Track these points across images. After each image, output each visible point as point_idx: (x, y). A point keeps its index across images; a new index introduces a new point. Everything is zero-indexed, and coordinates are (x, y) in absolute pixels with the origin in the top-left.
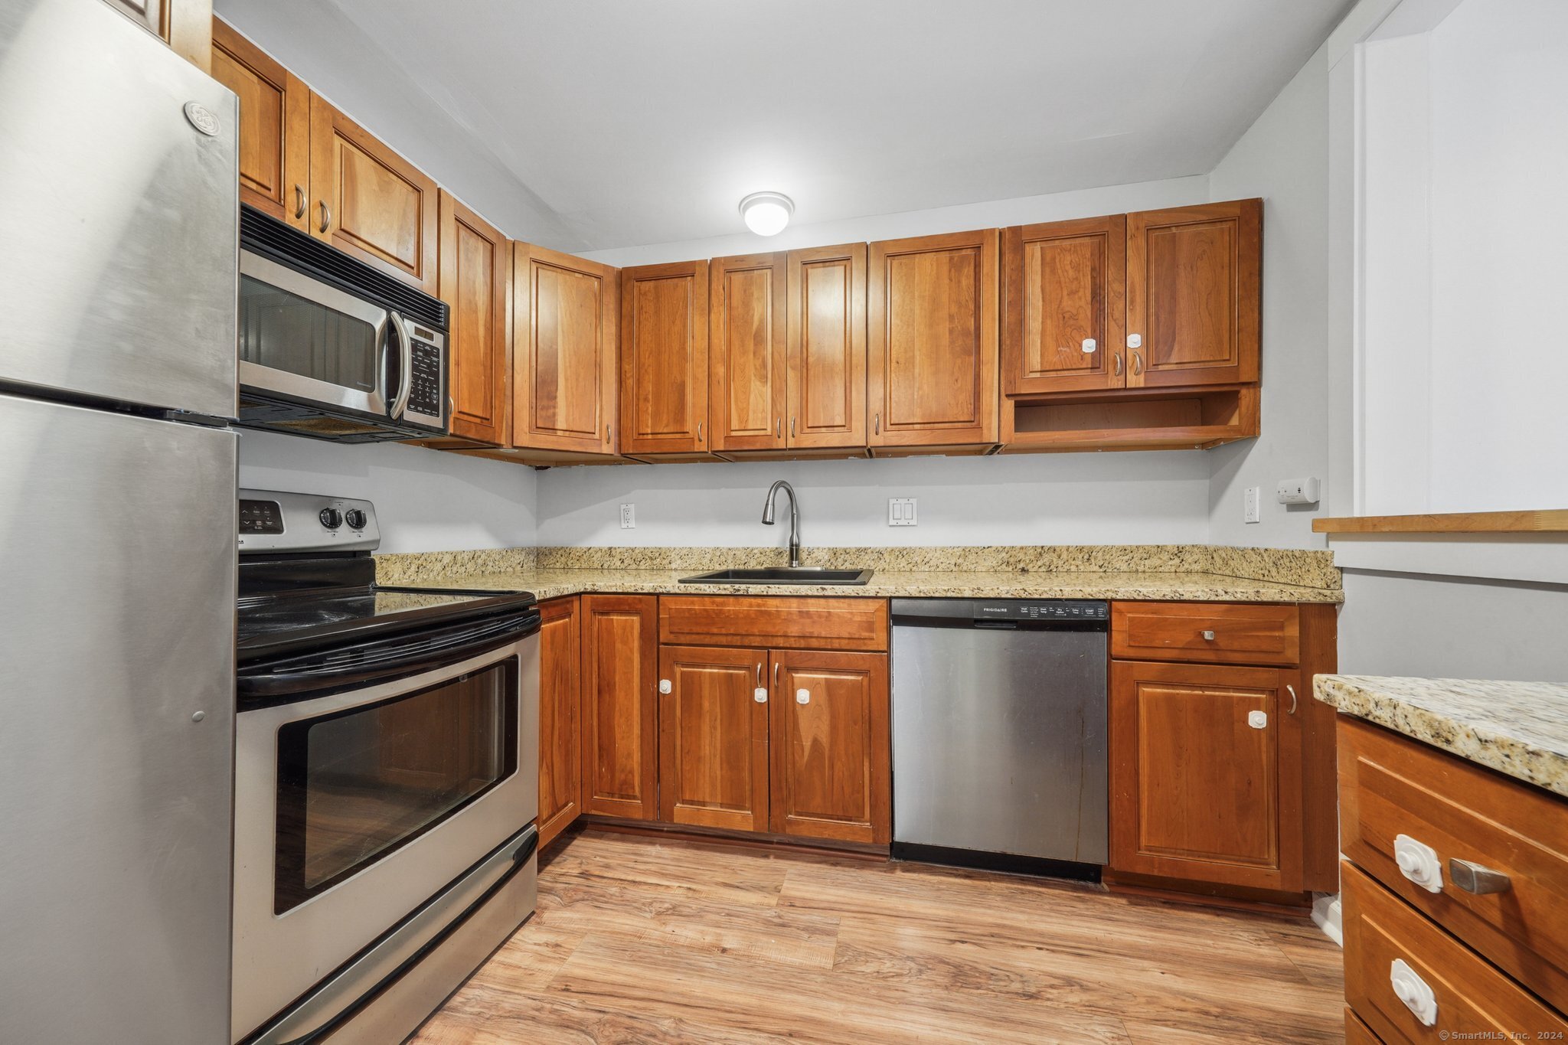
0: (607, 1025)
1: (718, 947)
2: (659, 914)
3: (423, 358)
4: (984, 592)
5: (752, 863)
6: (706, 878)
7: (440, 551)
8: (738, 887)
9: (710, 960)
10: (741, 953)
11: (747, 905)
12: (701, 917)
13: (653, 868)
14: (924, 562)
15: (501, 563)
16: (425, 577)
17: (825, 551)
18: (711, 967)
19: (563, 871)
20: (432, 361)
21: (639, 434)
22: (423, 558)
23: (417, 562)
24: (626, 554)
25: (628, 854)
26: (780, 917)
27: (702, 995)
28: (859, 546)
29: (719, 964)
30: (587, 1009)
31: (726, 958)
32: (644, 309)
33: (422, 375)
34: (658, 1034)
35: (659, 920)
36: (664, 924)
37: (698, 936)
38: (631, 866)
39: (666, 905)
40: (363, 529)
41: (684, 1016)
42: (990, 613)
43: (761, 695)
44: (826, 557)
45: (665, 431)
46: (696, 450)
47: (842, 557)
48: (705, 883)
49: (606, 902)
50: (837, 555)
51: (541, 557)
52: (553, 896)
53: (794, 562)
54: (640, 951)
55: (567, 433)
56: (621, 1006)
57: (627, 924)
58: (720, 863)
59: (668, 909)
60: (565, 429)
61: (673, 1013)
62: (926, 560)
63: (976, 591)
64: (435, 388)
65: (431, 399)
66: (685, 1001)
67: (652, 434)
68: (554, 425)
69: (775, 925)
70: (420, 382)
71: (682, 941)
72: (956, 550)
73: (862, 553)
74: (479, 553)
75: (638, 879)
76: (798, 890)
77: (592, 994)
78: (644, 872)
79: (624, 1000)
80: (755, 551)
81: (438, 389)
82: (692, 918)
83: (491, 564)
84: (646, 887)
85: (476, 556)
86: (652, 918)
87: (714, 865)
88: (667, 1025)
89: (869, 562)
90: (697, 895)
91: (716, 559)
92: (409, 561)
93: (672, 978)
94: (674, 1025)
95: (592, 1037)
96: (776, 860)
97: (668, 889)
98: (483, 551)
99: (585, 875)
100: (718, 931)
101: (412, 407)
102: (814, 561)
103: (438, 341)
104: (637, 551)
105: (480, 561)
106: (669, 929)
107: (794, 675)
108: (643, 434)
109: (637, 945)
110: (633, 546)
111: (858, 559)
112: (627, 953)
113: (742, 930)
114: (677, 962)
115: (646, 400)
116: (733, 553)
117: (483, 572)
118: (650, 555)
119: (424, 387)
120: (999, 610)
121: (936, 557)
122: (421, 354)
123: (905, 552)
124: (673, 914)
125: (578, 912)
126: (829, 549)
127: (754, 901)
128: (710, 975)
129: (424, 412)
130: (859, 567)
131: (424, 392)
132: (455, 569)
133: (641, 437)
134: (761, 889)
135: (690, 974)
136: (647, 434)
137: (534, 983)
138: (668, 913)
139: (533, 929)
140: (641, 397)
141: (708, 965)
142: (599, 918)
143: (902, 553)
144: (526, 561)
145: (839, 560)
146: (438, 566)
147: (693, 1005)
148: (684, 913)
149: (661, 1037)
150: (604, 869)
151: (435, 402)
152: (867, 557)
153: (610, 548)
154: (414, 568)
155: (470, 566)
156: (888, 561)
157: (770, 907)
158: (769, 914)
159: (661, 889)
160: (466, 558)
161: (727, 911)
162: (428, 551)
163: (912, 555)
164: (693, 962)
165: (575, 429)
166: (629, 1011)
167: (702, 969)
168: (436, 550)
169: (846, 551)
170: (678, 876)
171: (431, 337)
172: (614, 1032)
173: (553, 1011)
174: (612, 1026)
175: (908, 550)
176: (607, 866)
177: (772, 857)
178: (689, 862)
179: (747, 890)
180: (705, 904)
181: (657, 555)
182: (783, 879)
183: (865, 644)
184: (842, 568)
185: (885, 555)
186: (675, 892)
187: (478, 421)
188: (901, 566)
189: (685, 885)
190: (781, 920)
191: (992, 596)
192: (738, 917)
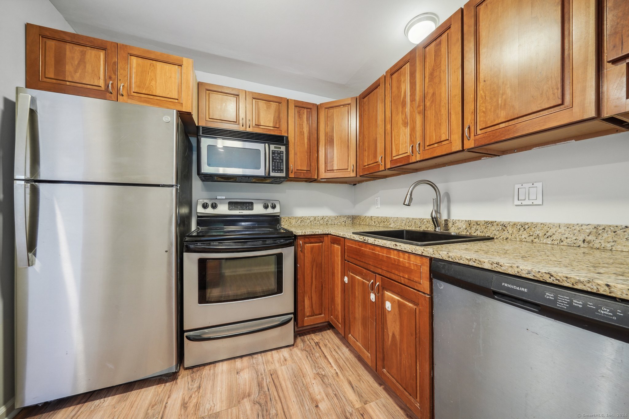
0: (264, 395)
1: (317, 402)
2: (318, 374)
3: (277, 155)
4: (503, 268)
5: (370, 382)
6: (347, 374)
7: (309, 216)
8: (353, 387)
9: (309, 405)
10: (320, 413)
11: (346, 397)
12: (327, 387)
13: (337, 356)
14: (546, 236)
15: (335, 221)
16: (304, 224)
17: (463, 222)
18: (306, 408)
19: (314, 338)
20: (281, 156)
21: (364, 166)
22: (303, 218)
23: (300, 219)
24: (376, 219)
25: (336, 345)
26: (351, 415)
27: (292, 414)
28: (487, 219)
29: (309, 409)
30: (268, 385)
31: (314, 410)
32: (365, 110)
33: (277, 161)
34: (268, 412)
35: (315, 376)
36: (315, 378)
37: (317, 392)
38: (332, 350)
39: (323, 373)
40: (275, 209)
41: (279, 415)
42: (508, 289)
43: (373, 297)
44: (464, 227)
45: (371, 163)
46: (380, 170)
47: (475, 227)
48: (344, 375)
49: (311, 357)
50: (471, 225)
51: (354, 219)
52: (303, 344)
53: (437, 228)
54: (298, 381)
55: (338, 171)
56: (273, 393)
57: (306, 369)
58: (359, 372)
59: (322, 374)
60: (337, 169)
61: (279, 410)
62: (548, 234)
63: (496, 265)
64: (282, 164)
65: (280, 168)
66: (286, 410)
67: (367, 165)
68: (333, 168)
69: (345, 416)
70: (276, 163)
71: (311, 390)
72: (584, 227)
73: (490, 225)
74: (325, 217)
75: (328, 357)
76: (374, 411)
77: (274, 382)
78: (332, 356)
79: (276, 392)
80: (425, 221)
81: (283, 164)
82: (324, 384)
83: (330, 221)
84: (326, 361)
85: (324, 218)
86: (314, 374)
87: (356, 371)
88: (273, 412)
89: (495, 232)
90: (336, 378)
91: (407, 224)
92: (298, 219)
93: (294, 399)
94: (274, 414)
95: (258, 395)
96: (382, 390)
97: (331, 368)
98: (327, 216)
99: (317, 344)
100: (325, 397)
101: (274, 171)
102: (456, 228)
103: (283, 148)
104: (379, 218)
105: (325, 220)
106: (313, 381)
107: (385, 292)
108: (365, 166)
109: (300, 378)
110: (378, 216)
111: (486, 229)
112: (295, 379)
113: (332, 405)
114: (301, 395)
115: (365, 150)
116: (414, 221)
117: (327, 224)
118: (383, 220)
119: (278, 164)
120: (518, 288)
121: (559, 233)
122: (277, 154)
123: (527, 227)
124: (321, 378)
125: (302, 354)
126: (466, 221)
127: (351, 398)
128: (302, 410)
129: (278, 172)
130: (487, 235)
131: (278, 166)
132: (315, 222)
133: (365, 167)
134: (360, 396)
135: (298, 404)
136: (366, 166)
137: (269, 366)
138: (320, 376)
139: (288, 350)
140: (364, 149)
141: (306, 406)
142: (303, 361)
143: (524, 227)
144: (347, 221)
145: (472, 229)
146: (309, 221)
147: (286, 414)
148: (324, 381)
149: (268, 414)
150: (324, 345)
151: (282, 168)
152: (493, 228)
153: (371, 217)
154: (299, 221)
155: (321, 222)
156: (511, 232)
157: (353, 407)
158: (349, 409)
159: (329, 366)
160: (320, 219)
161: (337, 393)
162: (305, 216)
163: (533, 229)
164: (304, 400)
165: (340, 169)
166: (273, 397)
167: (303, 405)
168: (307, 216)
169: (477, 223)
170: (340, 366)
171: (280, 148)
172: (263, 399)
173: (263, 378)
174: (265, 397)
175: (529, 225)
176: (326, 345)
177: (382, 387)
178: (350, 363)
179: (354, 392)
180: (334, 383)
181: (386, 220)
182: (374, 400)
183: (417, 286)
184: (474, 234)
185: (508, 228)
186: (331, 369)
187: (305, 172)
188: (523, 237)
189: (337, 371)
190: (350, 417)
191: (511, 273)
192: (337, 399)
